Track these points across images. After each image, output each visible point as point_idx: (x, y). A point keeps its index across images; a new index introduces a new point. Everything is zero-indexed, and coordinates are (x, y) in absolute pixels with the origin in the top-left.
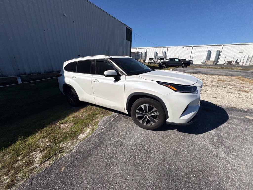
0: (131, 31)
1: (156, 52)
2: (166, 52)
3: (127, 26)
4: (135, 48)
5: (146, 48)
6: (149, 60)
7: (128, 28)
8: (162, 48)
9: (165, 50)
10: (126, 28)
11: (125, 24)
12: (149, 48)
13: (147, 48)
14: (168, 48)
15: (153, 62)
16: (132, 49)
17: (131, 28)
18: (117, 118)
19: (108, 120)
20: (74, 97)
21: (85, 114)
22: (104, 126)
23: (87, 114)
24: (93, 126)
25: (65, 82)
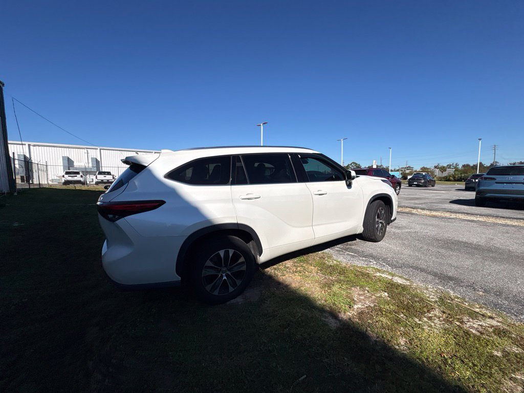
1: (68, 158)
2: (99, 159)
4: (20, 143)
5: (27, 143)
6: (65, 176)
8: (86, 150)
9: (94, 153)
12: (39, 146)
14: (102, 151)
15: (82, 179)
16: (9, 145)
18: (346, 250)
19: (353, 256)
20: (242, 260)
21: (317, 274)
22: (371, 262)
23: (319, 271)
24: (367, 270)
25: (208, 221)
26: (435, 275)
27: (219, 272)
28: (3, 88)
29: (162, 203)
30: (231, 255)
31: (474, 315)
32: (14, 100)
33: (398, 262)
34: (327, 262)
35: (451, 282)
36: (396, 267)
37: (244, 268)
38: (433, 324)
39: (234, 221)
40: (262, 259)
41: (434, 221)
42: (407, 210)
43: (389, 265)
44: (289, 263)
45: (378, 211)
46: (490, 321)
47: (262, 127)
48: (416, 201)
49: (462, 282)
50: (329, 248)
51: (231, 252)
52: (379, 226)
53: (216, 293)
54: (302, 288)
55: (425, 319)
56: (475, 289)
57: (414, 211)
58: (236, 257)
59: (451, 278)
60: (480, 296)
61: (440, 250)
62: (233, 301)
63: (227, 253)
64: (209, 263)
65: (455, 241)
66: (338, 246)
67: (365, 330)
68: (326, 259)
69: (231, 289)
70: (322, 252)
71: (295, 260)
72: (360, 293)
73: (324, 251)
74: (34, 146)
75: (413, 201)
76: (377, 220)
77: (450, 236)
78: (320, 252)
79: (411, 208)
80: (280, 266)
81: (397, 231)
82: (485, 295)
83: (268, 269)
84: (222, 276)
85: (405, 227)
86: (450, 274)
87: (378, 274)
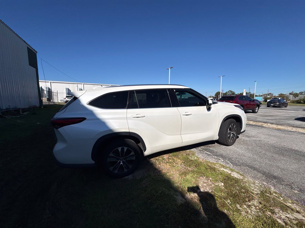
0: (36, 55)
1: (68, 89)
2: (83, 89)
3: (29, 45)
5: (50, 81)
6: (66, 98)
7: (30, 48)
8: (76, 85)
9: (80, 86)
10: (28, 47)
11: (24, 41)
13: (52, 81)
14: (84, 85)
17: (34, 50)
18: (205, 150)
19: (209, 155)
20: (133, 153)
21: (181, 165)
22: (220, 160)
23: (182, 164)
24: (215, 165)
25: (111, 130)
26: (264, 173)
27: (118, 160)
28: (37, 54)
29: (84, 119)
30: (125, 150)
31: (284, 208)
32: (42, 60)
33: (239, 162)
34: (190, 157)
35: (275, 180)
36: (236, 165)
37: (134, 158)
38: (249, 211)
39: (128, 131)
40: (146, 153)
41: (278, 133)
42: (260, 124)
43: (232, 163)
44: (166, 156)
45: (231, 126)
46: (296, 215)
47: (170, 70)
48: (269, 118)
49: (283, 181)
50: (195, 148)
51: (126, 149)
52: (230, 136)
53: (116, 172)
54: (168, 174)
55: (245, 206)
56: (292, 188)
57: (265, 125)
58: (129, 152)
59: (275, 177)
60: (295, 194)
61: (274, 155)
62: (126, 177)
63: (123, 149)
64: (111, 154)
65: (288, 149)
66: (201, 147)
67: (199, 209)
68: (190, 155)
69: (126, 170)
70: (190, 150)
71: (171, 154)
72: (205, 181)
73: (191, 150)
74: (53, 83)
75: (266, 118)
76: (229, 132)
77: (285, 145)
78: (188, 150)
79: (263, 122)
80: (160, 158)
81: (247, 139)
82: (299, 194)
83: (152, 159)
84: (120, 162)
85: (253, 137)
86: (276, 174)
87: (222, 169)
